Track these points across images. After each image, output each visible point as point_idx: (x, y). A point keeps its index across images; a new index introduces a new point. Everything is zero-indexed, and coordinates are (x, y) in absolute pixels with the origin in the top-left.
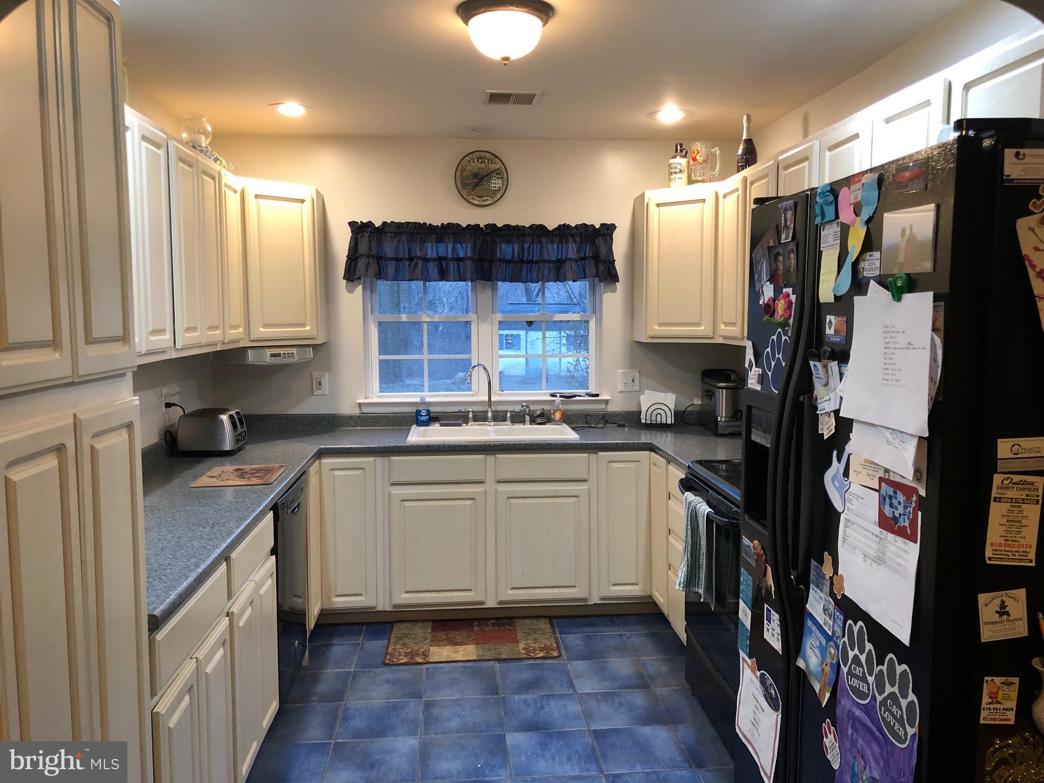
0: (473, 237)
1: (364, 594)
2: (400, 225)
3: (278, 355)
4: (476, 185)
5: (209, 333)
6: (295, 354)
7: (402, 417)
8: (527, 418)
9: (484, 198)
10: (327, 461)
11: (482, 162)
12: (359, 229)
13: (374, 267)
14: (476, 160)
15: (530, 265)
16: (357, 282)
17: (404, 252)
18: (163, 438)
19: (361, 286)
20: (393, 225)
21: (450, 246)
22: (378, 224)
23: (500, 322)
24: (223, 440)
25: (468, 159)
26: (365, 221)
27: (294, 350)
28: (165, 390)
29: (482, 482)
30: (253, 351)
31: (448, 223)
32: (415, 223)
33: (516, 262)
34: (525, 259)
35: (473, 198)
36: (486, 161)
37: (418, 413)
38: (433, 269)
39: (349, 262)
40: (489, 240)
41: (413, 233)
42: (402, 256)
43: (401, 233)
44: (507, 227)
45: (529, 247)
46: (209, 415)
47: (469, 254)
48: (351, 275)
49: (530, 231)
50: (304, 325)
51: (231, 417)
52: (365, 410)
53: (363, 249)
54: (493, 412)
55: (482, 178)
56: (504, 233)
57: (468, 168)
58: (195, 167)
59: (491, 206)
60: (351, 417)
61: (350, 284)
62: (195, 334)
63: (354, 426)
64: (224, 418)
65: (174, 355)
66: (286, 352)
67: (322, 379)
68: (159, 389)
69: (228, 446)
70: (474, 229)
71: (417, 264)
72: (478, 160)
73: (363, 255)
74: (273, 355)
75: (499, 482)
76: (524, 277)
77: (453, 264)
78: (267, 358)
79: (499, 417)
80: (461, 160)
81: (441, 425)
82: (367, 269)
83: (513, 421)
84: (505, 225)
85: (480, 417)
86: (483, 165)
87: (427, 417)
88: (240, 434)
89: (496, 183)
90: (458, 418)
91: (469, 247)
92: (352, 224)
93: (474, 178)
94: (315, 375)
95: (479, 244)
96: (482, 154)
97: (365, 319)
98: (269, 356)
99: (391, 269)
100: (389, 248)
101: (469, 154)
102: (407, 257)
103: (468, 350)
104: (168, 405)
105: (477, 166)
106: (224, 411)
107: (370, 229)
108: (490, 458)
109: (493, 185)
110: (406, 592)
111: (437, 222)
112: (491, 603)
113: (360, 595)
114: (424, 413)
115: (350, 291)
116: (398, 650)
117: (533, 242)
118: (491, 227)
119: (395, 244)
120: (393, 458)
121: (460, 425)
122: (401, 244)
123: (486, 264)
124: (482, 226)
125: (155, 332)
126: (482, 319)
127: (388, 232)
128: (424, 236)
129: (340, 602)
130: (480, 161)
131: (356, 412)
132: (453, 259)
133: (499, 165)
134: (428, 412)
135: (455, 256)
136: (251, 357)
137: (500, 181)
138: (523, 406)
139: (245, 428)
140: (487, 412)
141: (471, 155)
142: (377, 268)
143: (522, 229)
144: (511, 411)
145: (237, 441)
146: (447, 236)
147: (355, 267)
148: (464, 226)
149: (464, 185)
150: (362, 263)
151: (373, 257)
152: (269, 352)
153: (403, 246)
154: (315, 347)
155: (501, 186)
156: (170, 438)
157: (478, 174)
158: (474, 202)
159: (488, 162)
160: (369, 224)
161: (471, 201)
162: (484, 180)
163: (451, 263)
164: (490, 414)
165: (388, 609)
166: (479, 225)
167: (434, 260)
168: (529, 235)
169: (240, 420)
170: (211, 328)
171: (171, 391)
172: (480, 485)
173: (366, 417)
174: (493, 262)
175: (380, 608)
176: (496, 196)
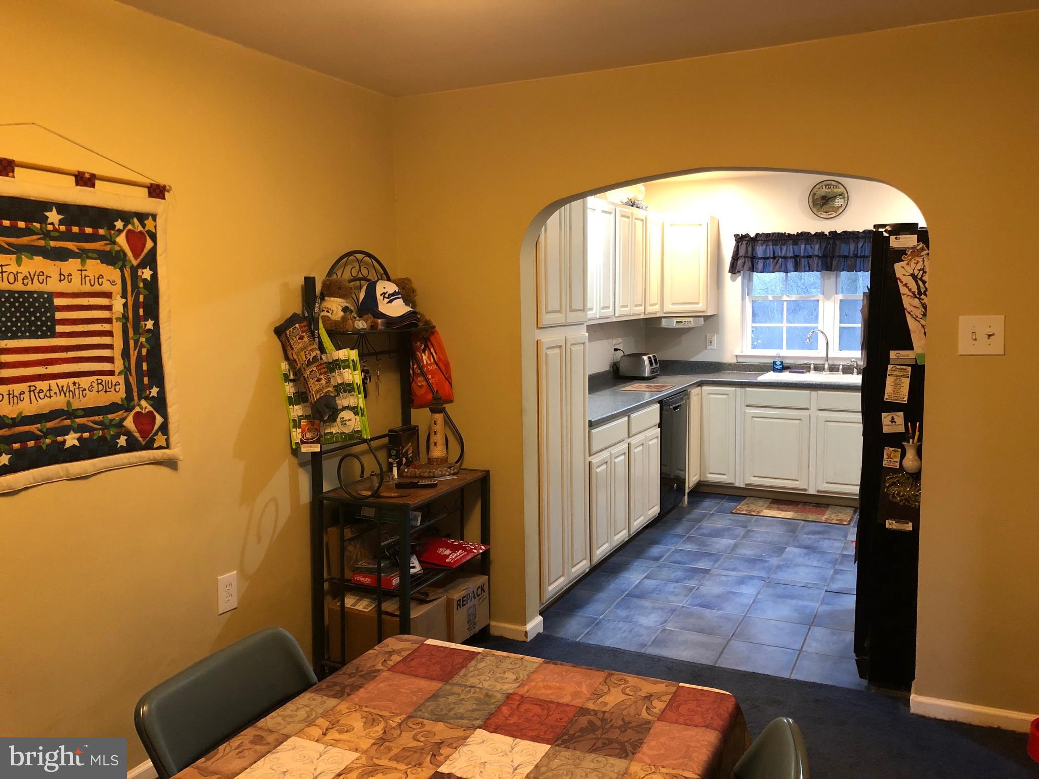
0: (819, 240)
1: (727, 474)
2: (768, 235)
3: (681, 322)
4: (824, 204)
5: (635, 308)
6: (692, 321)
7: (765, 366)
8: (855, 370)
9: (829, 213)
10: (706, 388)
11: (828, 188)
12: (741, 239)
13: (748, 264)
14: (824, 187)
15: (863, 259)
16: (738, 274)
17: (770, 253)
18: (612, 368)
19: (740, 277)
20: (763, 235)
21: (803, 246)
22: (752, 235)
23: (841, 301)
24: (644, 371)
25: (818, 186)
26: (744, 234)
27: (691, 319)
28: (614, 341)
29: (808, 409)
30: (666, 319)
31: (802, 232)
32: (778, 233)
33: (851, 257)
34: (859, 255)
35: (821, 214)
36: (832, 187)
37: (774, 363)
38: (790, 265)
39: (733, 261)
40: (831, 242)
41: (777, 240)
42: (768, 256)
43: (768, 240)
44: (845, 232)
45: (862, 246)
46: (637, 357)
47: (816, 253)
48: (733, 269)
49: (863, 234)
50: (698, 303)
51: (649, 358)
52: (740, 360)
53: (742, 252)
54: (829, 365)
55: (828, 199)
56: (842, 237)
57: (818, 193)
58: (631, 218)
59: (834, 218)
60: (730, 365)
61: (734, 275)
62: (627, 309)
63: (732, 371)
64: (645, 358)
65: (615, 320)
66: (686, 320)
67: (713, 338)
68: (610, 340)
69: (647, 374)
70: (820, 236)
71: (778, 260)
72: (826, 187)
73: (742, 256)
74: (677, 322)
75: (820, 410)
76: (858, 268)
77: (805, 261)
78: (673, 324)
79: (833, 369)
80: (814, 187)
81: (790, 372)
82: (743, 266)
83: (844, 372)
84: (843, 231)
85: (818, 368)
86: (829, 190)
87: (781, 366)
88: (654, 368)
89: (839, 202)
90: (804, 368)
91: (817, 246)
92: (736, 236)
93: (822, 200)
94: (708, 335)
95: (824, 245)
96: (829, 182)
97: (743, 299)
98: (675, 323)
99: (760, 265)
100: (760, 251)
101: (820, 183)
102: (772, 256)
103: (816, 319)
104: (616, 350)
105: (824, 191)
106: (645, 355)
107: (747, 239)
108: (814, 393)
109: (836, 203)
110: (754, 476)
111: (793, 231)
112: (812, 491)
113: (725, 475)
114: (778, 363)
115: (733, 280)
116: (743, 507)
117: (865, 242)
118: (833, 234)
119: (764, 247)
120: (747, 389)
121: (803, 373)
122: (768, 247)
123: (829, 260)
124: (827, 233)
125: (603, 308)
126: (827, 297)
127: (759, 240)
128: (783, 242)
129: (712, 478)
130: (827, 187)
131: (734, 361)
132: (804, 257)
133: (841, 190)
134: (782, 363)
135: (806, 254)
136: (664, 324)
137: (842, 200)
138: (851, 362)
139: (658, 365)
140: (824, 365)
141: (820, 184)
142: (751, 265)
143: (857, 233)
144: (842, 365)
145: (652, 372)
146: (800, 241)
147: (736, 264)
148: (813, 233)
149: (815, 205)
150: (740, 262)
151: (748, 257)
152: (675, 320)
153: (770, 249)
154: (706, 318)
155: (843, 203)
156: (615, 367)
157: (826, 197)
158: (821, 216)
159: (833, 188)
160: (747, 235)
161: (819, 215)
162: (830, 200)
163: (803, 260)
164: (826, 366)
165: (742, 486)
166: (824, 232)
167: (791, 258)
168: (862, 238)
169: (655, 360)
170: (636, 306)
171: (619, 342)
172: (807, 411)
173: (740, 364)
174: (834, 257)
175: (737, 485)
176: (838, 212)
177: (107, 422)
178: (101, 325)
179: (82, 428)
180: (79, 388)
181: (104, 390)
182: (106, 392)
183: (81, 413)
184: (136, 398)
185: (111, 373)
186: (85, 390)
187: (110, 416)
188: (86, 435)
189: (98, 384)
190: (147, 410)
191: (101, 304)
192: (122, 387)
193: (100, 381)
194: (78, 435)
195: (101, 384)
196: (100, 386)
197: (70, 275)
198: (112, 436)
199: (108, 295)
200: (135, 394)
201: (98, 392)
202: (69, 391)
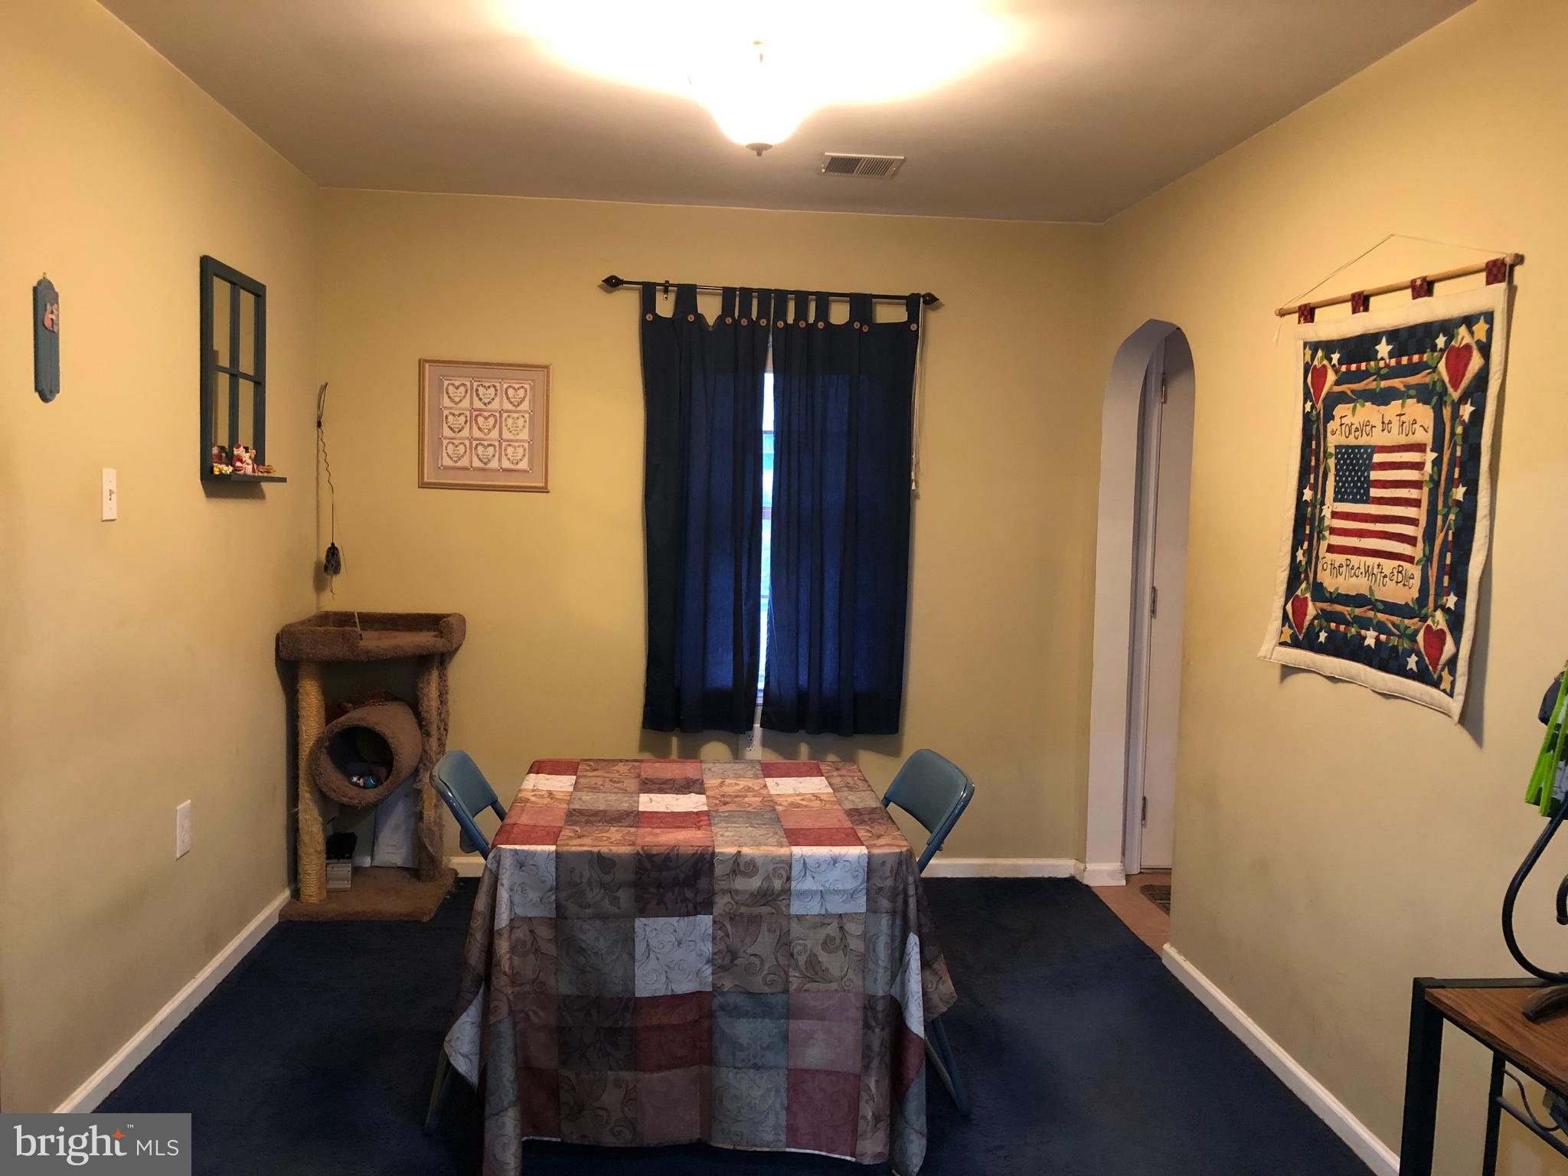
177: (1402, 628)
178: (1408, 490)
179: (1381, 628)
180: (1381, 572)
181: (1403, 583)
182: (1404, 585)
183: (1380, 606)
184: (1431, 604)
185: (1410, 559)
186: (1385, 576)
187: (1406, 621)
188: (1383, 637)
189: (1398, 572)
190: (1439, 627)
191: (1411, 460)
192: (1416, 583)
193: (1401, 569)
194: (1376, 634)
195: (1401, 572)
196: (1400, 574)
197: (1390, 422)
198: (1404, 649)
199: (1420, 448)
200: (1431, 598)
201: (1397, 582)
202: (1373, 574)
